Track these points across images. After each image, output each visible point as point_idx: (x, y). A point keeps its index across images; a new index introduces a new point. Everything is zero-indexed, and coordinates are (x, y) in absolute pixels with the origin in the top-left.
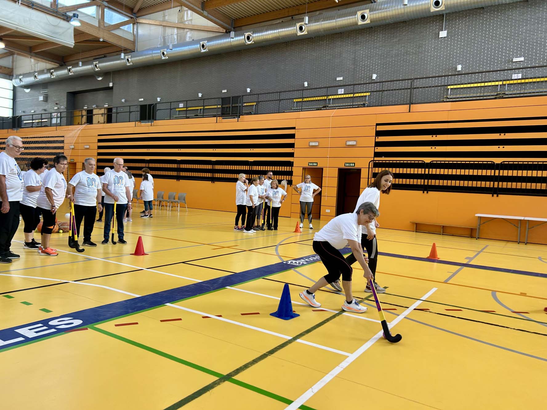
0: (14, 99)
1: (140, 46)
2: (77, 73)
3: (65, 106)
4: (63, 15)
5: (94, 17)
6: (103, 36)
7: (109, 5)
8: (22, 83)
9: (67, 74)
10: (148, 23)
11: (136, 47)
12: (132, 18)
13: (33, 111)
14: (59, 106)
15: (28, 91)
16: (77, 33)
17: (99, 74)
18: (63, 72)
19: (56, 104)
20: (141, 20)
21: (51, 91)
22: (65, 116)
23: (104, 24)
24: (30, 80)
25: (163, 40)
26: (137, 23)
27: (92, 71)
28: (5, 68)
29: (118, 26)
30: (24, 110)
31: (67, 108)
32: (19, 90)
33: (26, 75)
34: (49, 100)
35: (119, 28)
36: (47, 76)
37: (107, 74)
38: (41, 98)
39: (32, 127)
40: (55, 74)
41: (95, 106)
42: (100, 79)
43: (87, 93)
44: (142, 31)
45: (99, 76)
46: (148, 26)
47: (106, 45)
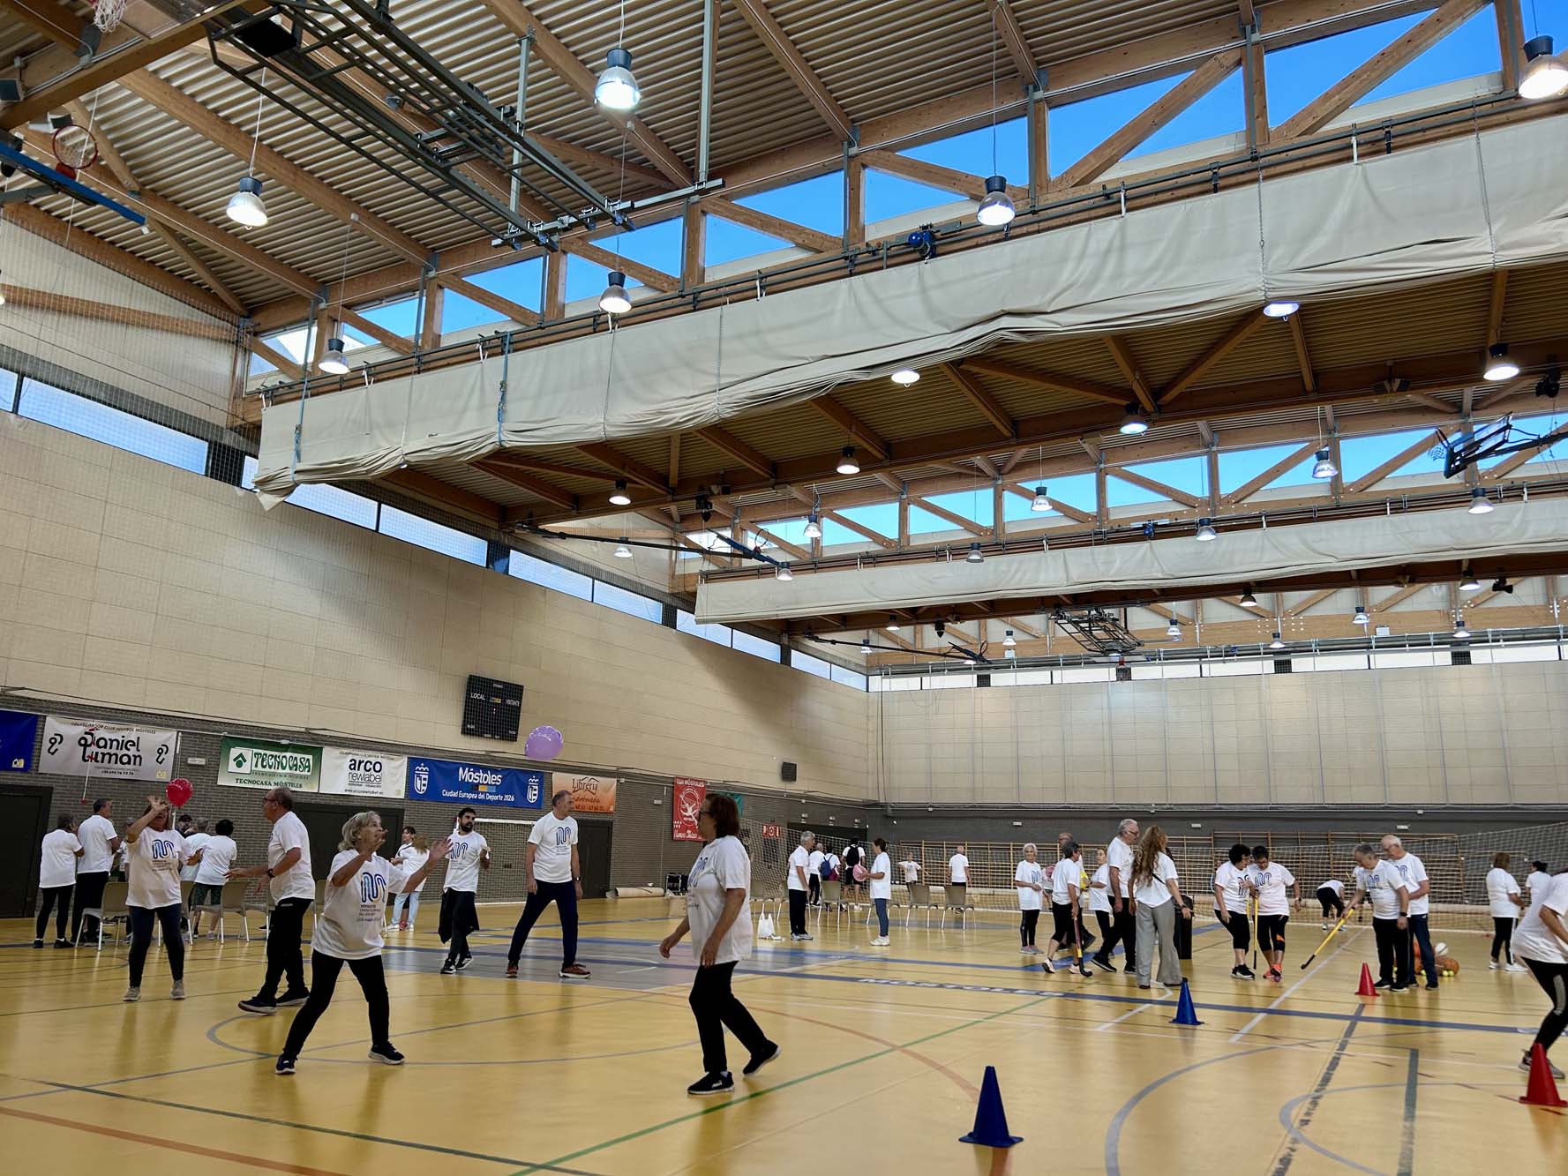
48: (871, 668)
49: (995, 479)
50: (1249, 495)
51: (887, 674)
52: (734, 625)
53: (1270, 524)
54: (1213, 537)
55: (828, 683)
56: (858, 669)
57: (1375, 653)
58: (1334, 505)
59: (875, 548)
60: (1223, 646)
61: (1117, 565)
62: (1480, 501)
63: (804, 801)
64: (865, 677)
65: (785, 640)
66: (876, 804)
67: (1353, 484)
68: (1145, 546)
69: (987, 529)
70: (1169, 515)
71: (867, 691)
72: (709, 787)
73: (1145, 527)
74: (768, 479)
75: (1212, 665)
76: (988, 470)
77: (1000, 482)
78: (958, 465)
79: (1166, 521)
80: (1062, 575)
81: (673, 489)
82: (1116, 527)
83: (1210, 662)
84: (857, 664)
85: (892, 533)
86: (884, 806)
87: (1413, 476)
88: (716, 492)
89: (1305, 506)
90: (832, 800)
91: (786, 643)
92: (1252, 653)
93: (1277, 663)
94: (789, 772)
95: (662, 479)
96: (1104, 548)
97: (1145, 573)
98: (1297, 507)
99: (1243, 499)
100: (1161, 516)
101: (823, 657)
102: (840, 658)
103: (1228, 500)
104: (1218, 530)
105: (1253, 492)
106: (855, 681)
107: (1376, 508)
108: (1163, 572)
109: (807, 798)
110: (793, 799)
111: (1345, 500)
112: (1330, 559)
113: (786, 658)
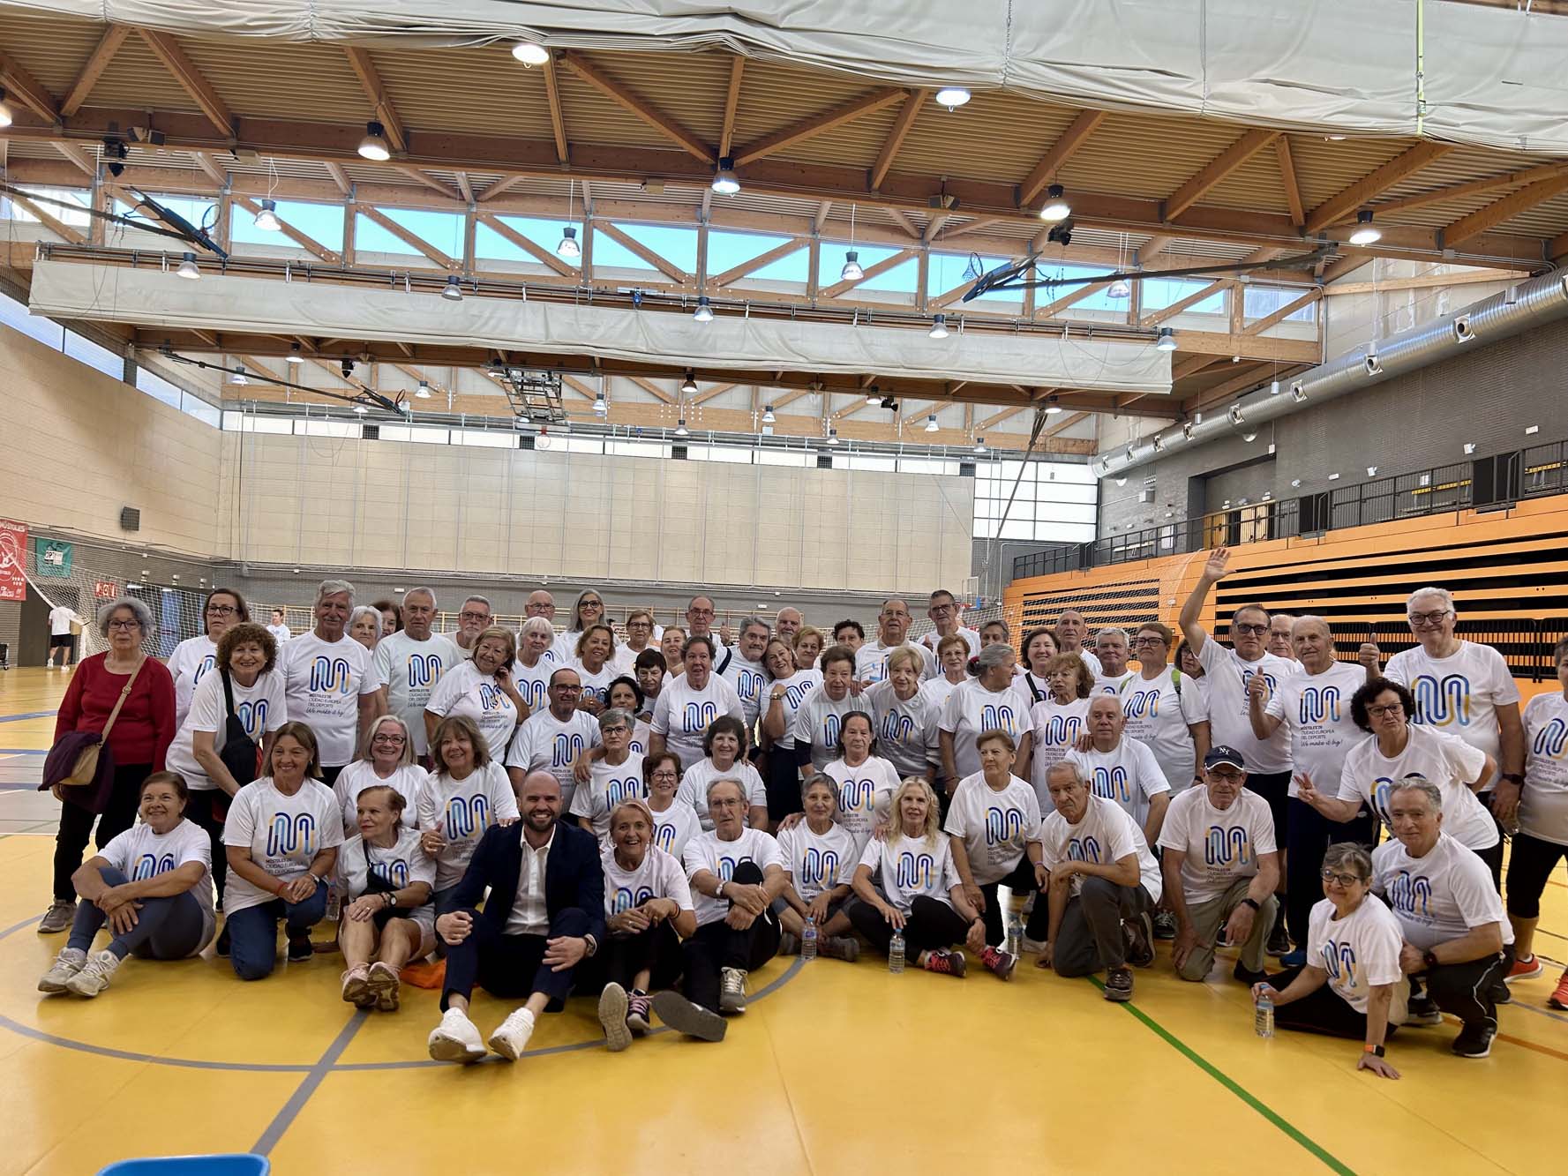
0: (1099, 504)
1: (1332, 350)
2: (1203, 435)
3: (1186, 508)
4: (1151, 333)
5: (1220, 316)
6: (1238, 351)
7: (1253, 280)
8: (1109, 471)
9: (1183, 441)
10: (1347, 291)
11: (1324, 353)
12: (1313, 289)
13: (1130, 526)
14: (1173, 511)
15: (1121, 483)
16: (1179, 360)
17: (1247, 429)
18: (1177, 437)
19: (1169, 505)
20: (1333, 289)
21: (1162, 478)
22: (1185, 531)
23: (1241, 325)
24: (1120, 463)
25: (1382, 325)
26: (1326, 296)
27: (1230, 426)
28: (1083, 441)
29: (1276, 318)
30: (1115, 524)
31: (1190, 513)
32: (1107, 482)
33: (1114, 453)
34: (1157, 499)
35: (1280, 321)
36: (1149, 449)
37: (1266, 425)
38: (1143, 497)
39: (1125, 561)
40: (1161, 443)
41: (1244, 500)
42: (1251, 438)
43: (1229, 474)
44: (1337, 312)
45: (1249, 433)
46: (1351, 298)
47: (1250, 366)
48: (230, 400)
49: (470, 204)
50: (733, 281)
51: (249, 411)
52: (70, 323)
53: (752, 314)
54: (711, 318)
55: (179, 415)
56: (212, 401)
57: (760, 449)
58: (810, 306)
59: (309, 259)
60: (629, 427)
61: (601, 330)
62: (941, 327)
63: (145, 555)
64: (218, 412)
65: (131, 352)
66: (227, 562)
67: (827, 289)
68: (630, 314)
69: (455, 263)
70: (656, 286)
71: (221, 428)
72: (29, 532)
73: (632, 294)
74: (225, 138)
75: (617, 444)
76: (467, 193)
77: (474, 210)
78: (431, 177)
79: (654, 293)
80: (542, 331)
81: (64, 118)
82: (602, 288)
83: (614, 440)
84: (211, 395)
85: (335, 243)
86: (238, 564)
87: (876, 292)
88: (141, 139)
89: (785, 302)
90: (177, 556)
91: (132, 357)
92: (654, 436)
93: (675, 449)
94: (129, 519)
95: (56, 103)
96: (588, 309)
97: (628, 342)
98: (775, 301)
99: (727, 284)
100: (649, 285)
101: (175, 381)
102: (194, 386)
103: (713, 281)
104: (716, 312)
105: (738, 279)
106: (209, 415)
107: (843, 316)
108: (647, 345)
109: (149, 551)
110: (132, 555)
111: (820, 303)
112: (801, 359)
113: (130, 378)
